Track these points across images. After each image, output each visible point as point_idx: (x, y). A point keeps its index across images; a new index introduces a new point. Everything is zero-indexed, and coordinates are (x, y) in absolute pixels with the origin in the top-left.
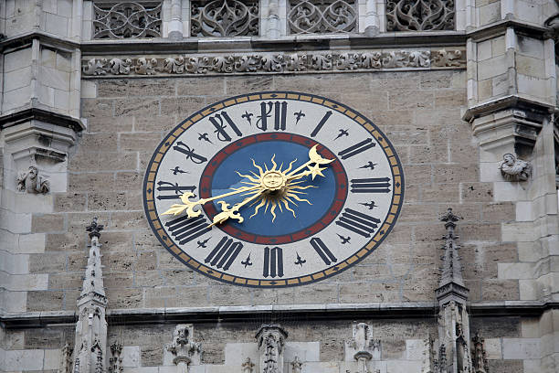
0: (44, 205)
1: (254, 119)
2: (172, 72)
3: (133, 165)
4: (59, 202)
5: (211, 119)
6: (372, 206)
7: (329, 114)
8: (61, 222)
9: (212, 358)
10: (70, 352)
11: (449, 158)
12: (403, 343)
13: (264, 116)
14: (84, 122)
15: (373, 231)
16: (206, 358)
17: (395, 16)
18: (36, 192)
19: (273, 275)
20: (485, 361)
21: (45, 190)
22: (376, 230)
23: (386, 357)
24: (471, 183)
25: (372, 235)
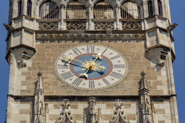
0: (25, 69)
1: (85, 50)
2: (61, 38)
3: (50, 60)
4: (29, 69)
5: (73, 50)
6: (120, 71)
7: (107, 49)
8: (30, 74)
9: (74, 107)
10: (33, 105)
11: (142, 60)
12: (130, 105)
13: (88, 49)
14: (36, 50)
15: (120, 77)
16: (73, 107)
17: (125, 26)
18: (23, 66)
19: (92, 87)
20: (154, 109)
21: (25, 66)
22: (121, 77)
23: (125, 108)
24: (148, 66)
25: (120, 78)
